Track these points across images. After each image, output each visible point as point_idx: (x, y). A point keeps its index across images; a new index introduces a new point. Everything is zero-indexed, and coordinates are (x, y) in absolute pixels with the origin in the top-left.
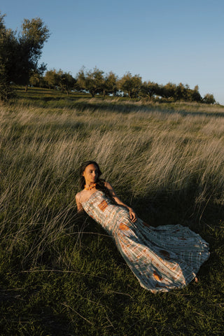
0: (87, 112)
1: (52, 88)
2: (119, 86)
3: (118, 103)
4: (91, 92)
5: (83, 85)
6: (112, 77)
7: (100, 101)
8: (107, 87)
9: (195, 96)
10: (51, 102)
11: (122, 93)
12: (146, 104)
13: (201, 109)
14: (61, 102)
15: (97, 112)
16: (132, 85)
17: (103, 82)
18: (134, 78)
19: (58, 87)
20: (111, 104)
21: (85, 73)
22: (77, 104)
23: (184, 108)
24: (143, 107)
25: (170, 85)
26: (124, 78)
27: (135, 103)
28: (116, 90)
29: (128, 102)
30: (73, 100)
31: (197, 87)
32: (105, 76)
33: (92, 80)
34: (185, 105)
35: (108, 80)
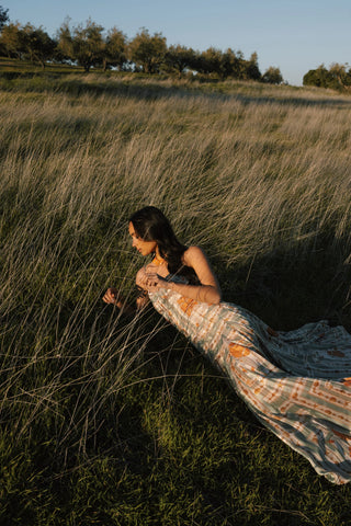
1: (13, 56)
2: (129, 54)
3: (134, 83)
4: (80, 63)
5: (69, 50)
6: (117, 38)
7: (102, 80)
8: (109, 56)
9: (252, 71)
10: (18, 81)
11: (133, 66)
12: (178, 84)
13: (266, 93)
15: (102, 98)
16: (151, 52)
17: (103, 46)
18: (153, 40)
19: (23, 55)
20: (122, 84)
21: (71, 30)
22: (64, 85)
23: (239, 91)
24: (175, 89)
25: (212, 52)
26: (138, 39)
27: (162, 83)
28: (123, 60)
29: (150, 81)
30: (56, 78)
31: (254, 56)
32: (105, 35)
33: (85, 43)
34: (240, 86)
35: (110, 42)
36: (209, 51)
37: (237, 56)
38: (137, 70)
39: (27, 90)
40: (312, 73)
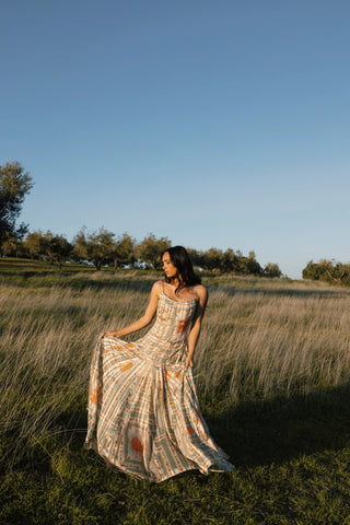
0: (88, 291)
1: (36, 258)
2: (138, 254)
3: (135, 279)
4: (96, 264)
5: (83, 253)
6: (127, 241)
7: (108, 276)
8: (119, 256)
9: (252, 267)
10: (34, 279)
11: (144, 264)
14: (49, 278)
15: (102, 292)
16: (156, 252)
17: (114, 248)
18: (159, 242)
19: (45, 257)
20: (124, 280)
21: (86, 236)
22: (73, 281)
23: (233, 284)
25: (213, 251)
26: (145, 243)
28: (133, 260)
29: (149, 277)
30: (67, 275)
31: (252, 254)
32: (116, 239)
33: (98, 246)
34: (235, 280)
35: (121, 246)
36: (211, 250)
37: (236, 254)
39: (38, 286)
40: (311, 266)
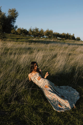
0: (33, 43)
1: (20, 35)
2: (45, 34)
3: (44, 40)
4: (34, 36)
5: (31, 33)
6: (42, 31)
7: (38, 40)
8: (40, 35)
9: (73, 38)
10: (19, 40)
11: (46, 37)
12: (55, 41)
13: (75, 43)
14: (23, 40)
15: (36, 43)
16: (49, 34)
17: (39, 32)
18: (50, 31)
19: (22, 34)
20: (41, 41)
21: (32, 29)
22: (29, 41)
23: (69, 42)
24: (53, 42)
26: (46, 31)
27: (51, 40)
28: (43, 35)
29: (48, 40)
30: (27, 39)
31: (74, 34)
32: (39, 30)
33: (35, 32)
34: (69, 41)
35: (40, 32)
36: (63, 33)
37: (69, 34)
38: (47, 38)
39: (20, 42)
